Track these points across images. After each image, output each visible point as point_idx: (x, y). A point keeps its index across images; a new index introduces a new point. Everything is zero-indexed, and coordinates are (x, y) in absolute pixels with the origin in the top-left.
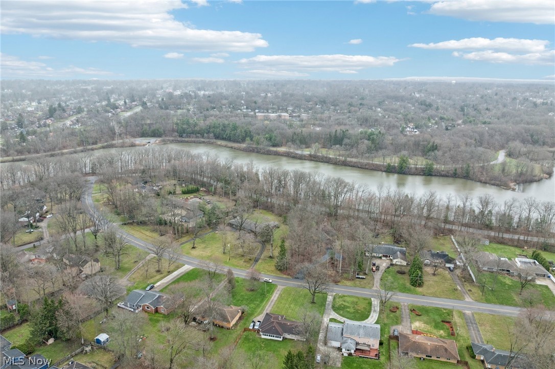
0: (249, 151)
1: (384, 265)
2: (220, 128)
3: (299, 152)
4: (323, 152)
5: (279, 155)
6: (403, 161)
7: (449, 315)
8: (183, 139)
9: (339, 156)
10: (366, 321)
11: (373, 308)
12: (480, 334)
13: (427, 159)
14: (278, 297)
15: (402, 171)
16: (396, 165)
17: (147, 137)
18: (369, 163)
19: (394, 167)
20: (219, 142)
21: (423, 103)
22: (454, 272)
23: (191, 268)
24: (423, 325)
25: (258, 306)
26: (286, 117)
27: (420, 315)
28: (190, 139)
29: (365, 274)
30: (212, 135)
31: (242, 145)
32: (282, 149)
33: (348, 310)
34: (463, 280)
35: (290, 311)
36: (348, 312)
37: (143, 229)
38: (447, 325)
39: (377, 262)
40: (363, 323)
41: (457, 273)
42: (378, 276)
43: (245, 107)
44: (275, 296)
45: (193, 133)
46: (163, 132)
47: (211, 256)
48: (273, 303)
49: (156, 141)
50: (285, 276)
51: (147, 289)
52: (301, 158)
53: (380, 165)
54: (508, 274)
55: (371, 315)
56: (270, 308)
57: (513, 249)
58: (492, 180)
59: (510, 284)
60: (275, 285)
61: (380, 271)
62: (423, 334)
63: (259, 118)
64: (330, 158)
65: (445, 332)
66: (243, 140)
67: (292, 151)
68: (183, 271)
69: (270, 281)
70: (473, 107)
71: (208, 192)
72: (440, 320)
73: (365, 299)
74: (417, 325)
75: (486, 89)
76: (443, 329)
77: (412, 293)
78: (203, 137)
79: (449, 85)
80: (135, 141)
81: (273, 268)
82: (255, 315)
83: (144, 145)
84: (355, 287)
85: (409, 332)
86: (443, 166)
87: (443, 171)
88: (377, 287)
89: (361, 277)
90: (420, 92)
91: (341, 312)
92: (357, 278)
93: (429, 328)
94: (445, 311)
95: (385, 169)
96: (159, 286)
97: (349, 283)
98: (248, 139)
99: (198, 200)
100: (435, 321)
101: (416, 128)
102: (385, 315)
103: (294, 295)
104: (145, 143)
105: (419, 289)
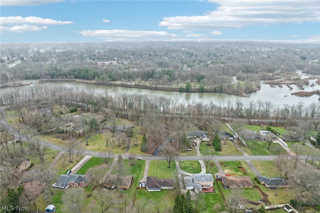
0: (98, 84)
1: (198, 142)
2: (78, 72)
3: (129, 83)
4: (143, 83)
5: (117, 86)
6: (188, 86)
7: (240, 164)
8: (54, 80)
9: (153, 84)
10: (201, 173)
11: (201, 166)
12: (258, 171)
13: (200, 83)
14: (149, 167)
15: (188, 91)
16: (184, 88)
17: (29, 79)
18: (170, 88)
19: (183, 89)
20: (78, 80)
21: (188, 53)
22: (234, 142)
23: (90, 157)
24: (229, 171)
25: (139, 174)
26: (115, 64)
27: (226, 166)
28: (59, 79)
29: (191, 148)
30: (73, 76)
31: (92, 81)
32: (118, 82)
33: (189, 168)
34: (240, 145)
35: (158, 174)
36: (190, 169)
37: (50, 137)
38: (241, 169)
39: (195, 141)
40: (199, 174)
41: (236, 142)
42: (197, 148)
43: (88, 58)
44: (147, 167)
45: (60, 76)
46: (40, 76)
47: (100, 148)
48: (147, 171)
49: (36, 82)
50: (148, 155)
51: (67, 173)
52: (130, 87)
53: (176, 88)
54: (259, 139)
55: (202, 170)
56: (147, 174)
57: (256, 127)
58: (234, 93)
59: (262, 144)
60: (144, 160)
61: (197, 145)
62: (232, 175)
63: (99, 65)
64: (147, 86)
65: (241, 173)
66: (93, 78)
67: (124, 83)
68: (86, 159)
69: (141, 158)
70: (214, 54)
71: (83, 110)
72: (236, 167)
73: (195, 161)
74: (227, 171)
75: (216, 45)
76: (240, 171)
77: (218, 155)
78: (67, 77)
79: (197, 43)
80: (22, 82)
81: (140, 151)
82: (140, 179)
83: (29, 85)
84: (188, 155)
85: (224, 176)
86: (209, 87)
87: (209, 89)
88: (199, 154)
89: (189, 150)
90: (183, 47)
91: (186, 170)
92: (187, 150)
93: (233, 172)
94: (237, 162)
95: (179, 90)
96: (74, 170)
97: (184, 154)
98: (96, 77)
99: (78, 116)
100: (234, 168)
101: (189, 67)
102: (209, 169)
103: (157, 164)
104: (29, 83)
105: (220, 153)
